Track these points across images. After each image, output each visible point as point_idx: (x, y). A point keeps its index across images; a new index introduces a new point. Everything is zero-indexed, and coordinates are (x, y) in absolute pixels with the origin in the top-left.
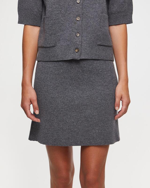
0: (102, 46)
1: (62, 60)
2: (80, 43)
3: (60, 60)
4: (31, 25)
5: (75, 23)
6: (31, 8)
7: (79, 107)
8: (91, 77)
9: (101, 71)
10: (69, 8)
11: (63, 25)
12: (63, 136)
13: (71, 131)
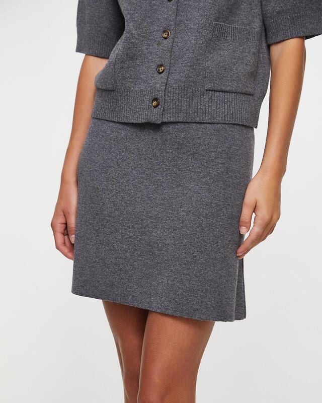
0: (217, 91)
1: (126, 122)
2: (162, 87)
3: (123, 121)
4: (96, 56)
5: (159, 44)
6: (95, 21)
7: (142, 220)
8: (179, 158)
9: (203, 150)
10: (151, 10)
11: (136, 46)
12: (101, 278)
13: (118, 270)
